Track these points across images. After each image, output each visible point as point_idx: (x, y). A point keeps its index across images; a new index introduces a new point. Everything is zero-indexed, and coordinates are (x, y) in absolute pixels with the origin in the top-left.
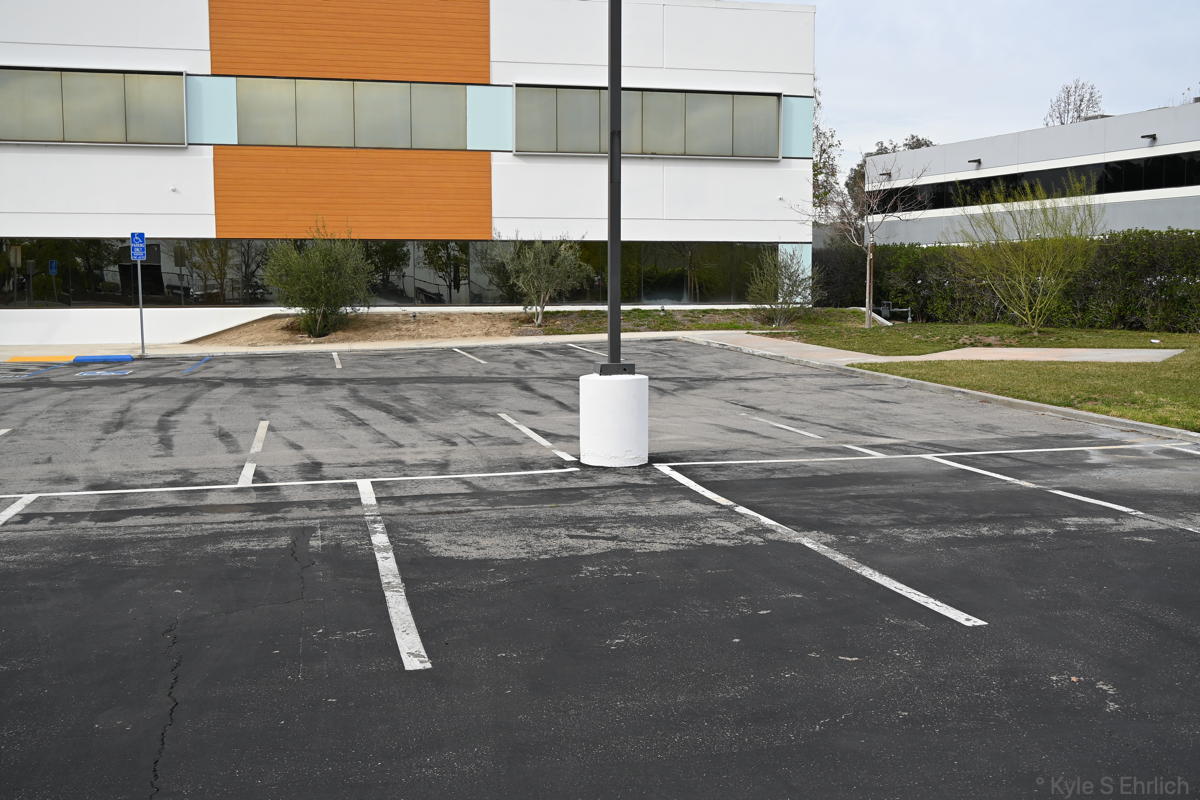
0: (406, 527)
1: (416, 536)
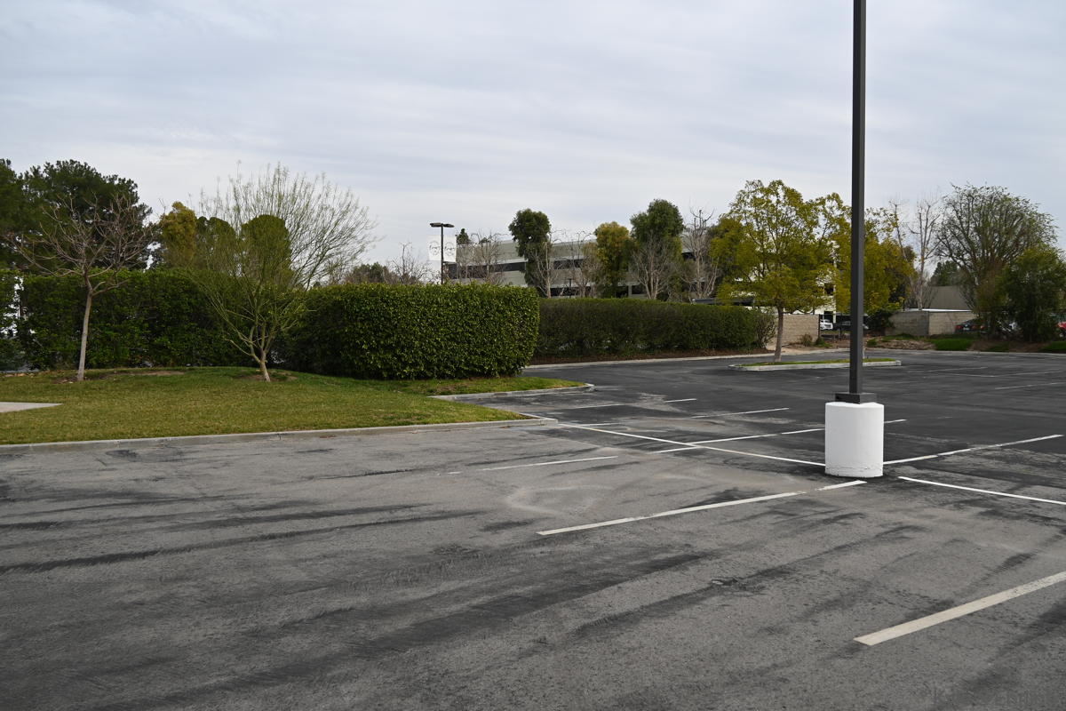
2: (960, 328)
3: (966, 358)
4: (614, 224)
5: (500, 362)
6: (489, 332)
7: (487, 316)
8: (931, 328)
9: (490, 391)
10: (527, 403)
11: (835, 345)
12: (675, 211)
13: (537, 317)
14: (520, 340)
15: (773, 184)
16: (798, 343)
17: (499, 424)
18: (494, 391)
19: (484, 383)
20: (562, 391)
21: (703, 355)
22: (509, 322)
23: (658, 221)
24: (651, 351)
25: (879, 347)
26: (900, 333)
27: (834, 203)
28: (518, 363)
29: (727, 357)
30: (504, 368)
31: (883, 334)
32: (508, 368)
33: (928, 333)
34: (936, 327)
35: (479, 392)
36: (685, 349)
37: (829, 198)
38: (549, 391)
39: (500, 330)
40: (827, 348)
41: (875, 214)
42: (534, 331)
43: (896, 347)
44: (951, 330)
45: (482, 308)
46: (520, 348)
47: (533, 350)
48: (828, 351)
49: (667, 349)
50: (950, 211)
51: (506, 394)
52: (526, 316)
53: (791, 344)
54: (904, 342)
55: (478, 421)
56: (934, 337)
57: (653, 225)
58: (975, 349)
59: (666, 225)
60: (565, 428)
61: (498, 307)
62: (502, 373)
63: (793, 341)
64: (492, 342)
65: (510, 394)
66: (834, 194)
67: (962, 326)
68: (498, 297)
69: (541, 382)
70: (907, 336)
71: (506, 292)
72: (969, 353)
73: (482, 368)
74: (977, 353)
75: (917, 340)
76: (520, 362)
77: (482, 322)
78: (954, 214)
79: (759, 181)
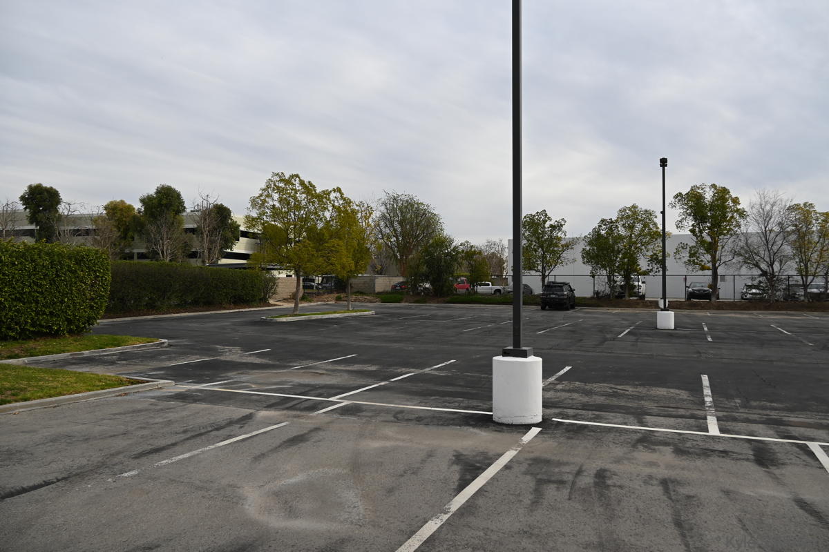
0: (695, 403)
1: (691, 398)
2: (394, 287)
3: (400, 308)
4: (122, 202)
5: (70, 322)
6: (60, 292)
7: (58, 276)
8: (376, 287)
9: (64, 352)
10: (112, 363)
11: (315, 299)
12: (179, 195)
13: (109, 277)
14: (92, 299)
15: (292, 177)
16: (290, 299)
17: (114, 392)
18: (68, 351)
19: (54, 343)
20: (140, 347)
21: (225, 309)
22: (81, 282)
23: (164, 202)
24: (182, 307)
25: (344, 301)
26: (356, 290)
27: (338, 195)
28: (88, 321)
29: (243, 310)
30: (73, 327)
31: (345, 292)
32: (78, 327)
33: (374, 290)
34: (378, 289)
35: (52, 353)
36: (209, 304)
37: (334, 190)
38: (127, 348)
39: (72, 290)
40: (310, 302)
41: (357, 206)
42: (106, 291)
43: (355, 301)
44: (389, 289)
45: (52, 268)
46: (91, 307)
47: (104, 308)
48: (312, 304)
49: (196, 304)
50: (383, 208)
51: (83, 354)
52: (98, 276)
53: (284, 299)
54: (360, 297)
55: (90, 391)
56: (379, 293)
57: (160, 205)
58: (406, 302)
59: (171, 205)
60: (189, 391)
61: (69, 266)
62: (71, 332)
63: (285, 297)
64: (62, 302)
65: (86, 353)
66: (338, 188)
67: (395, 286)
68: (70, 258)
69: (116, 340)
70: (362, 293)
71: (78, 252)
72: (403, 304)
73: (50, 328)
74: (407, 304)
75: (368, 295)
76: (90, 321)
77: (52, 282)
78: (385, 211)
79: (282, 173)
